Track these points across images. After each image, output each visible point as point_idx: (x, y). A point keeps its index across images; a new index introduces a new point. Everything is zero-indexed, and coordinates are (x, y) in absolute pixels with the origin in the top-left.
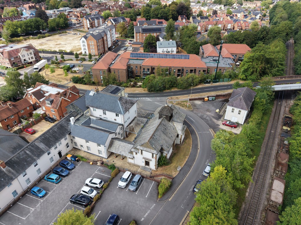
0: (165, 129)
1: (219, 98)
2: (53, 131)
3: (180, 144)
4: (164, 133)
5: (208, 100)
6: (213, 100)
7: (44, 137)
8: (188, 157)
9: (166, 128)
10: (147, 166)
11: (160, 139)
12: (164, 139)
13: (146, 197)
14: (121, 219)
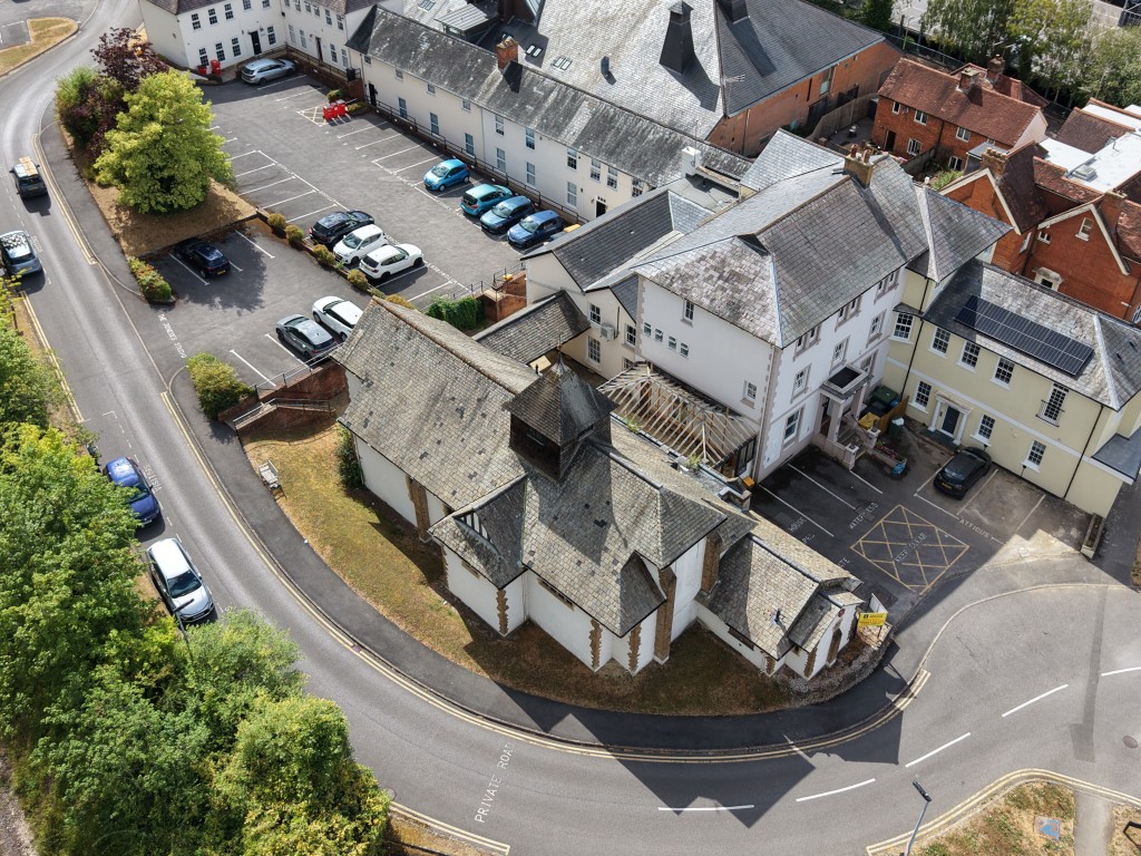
0: (461, 411)
2: (644, 131)
4: (436, 400)
7: (614, 115)
9: (467, 415)
11: (401, 374)
12: (402, 400)
13: (232, 351)
14: (207, 284)
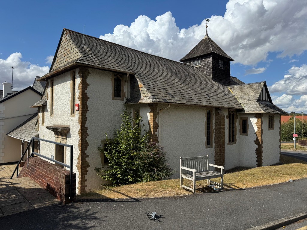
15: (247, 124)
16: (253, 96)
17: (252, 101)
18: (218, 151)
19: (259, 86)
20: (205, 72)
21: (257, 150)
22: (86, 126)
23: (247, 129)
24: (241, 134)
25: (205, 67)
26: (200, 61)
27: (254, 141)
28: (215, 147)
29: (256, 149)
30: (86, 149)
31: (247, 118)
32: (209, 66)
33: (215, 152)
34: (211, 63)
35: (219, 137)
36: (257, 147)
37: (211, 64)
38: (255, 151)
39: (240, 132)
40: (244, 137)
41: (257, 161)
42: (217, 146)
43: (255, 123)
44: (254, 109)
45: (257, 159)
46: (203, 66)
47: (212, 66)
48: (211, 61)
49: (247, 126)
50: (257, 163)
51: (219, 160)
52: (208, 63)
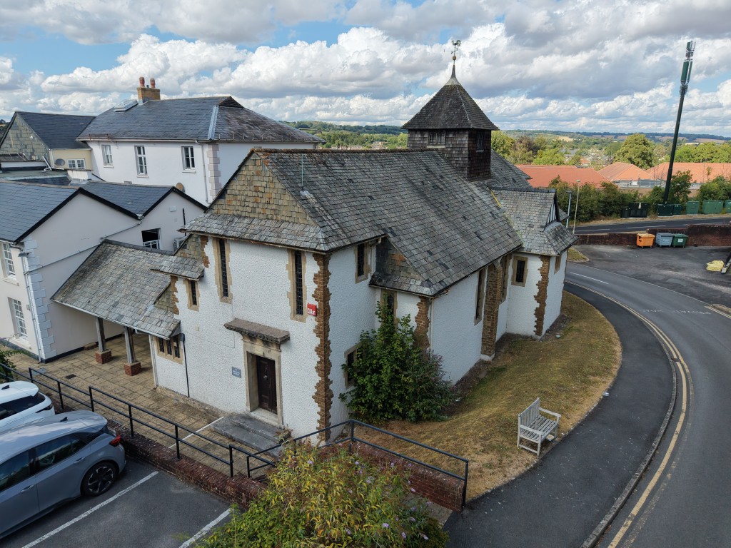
0: (436, 186)
1: (704, 242)
3: (538, 332)
4: (423, 194)
5: (655, 245)
6: (675, 246)
8: (610, 381)
10: (263, 415)
15: (525, 269)
16: (535, 218)
17: (536, 228)
18: (490, 325)
19: (545, 198)
20: (453, 162)
21: (537, 310)
22: (329, 339)
23: (524, 277)
24: (513, 284)
25: (454, 152)
26: (443, 138)
27: (535, 296)
28: (484, 319)
29: (537, 308)
30: (329, 373)
31: (527, 258)
32: (462, 151)
33: (484, 326)
34: (466, 146)
35: (492, 305)
36: (538, 305)
37: (467, 149)
38: (534, 312)
39: (512, 280)
40: (518, 288)
41: (535, 326)
42: (488, 317)
43: (539, 268)
44: (540, 246)
45: (536, 324)
46: (449, 149)
47: (467, 152)
48: (467, 142)
49: (525, 271)
50: (535, 329)
51: (490, 338)
52: (461, 147)
